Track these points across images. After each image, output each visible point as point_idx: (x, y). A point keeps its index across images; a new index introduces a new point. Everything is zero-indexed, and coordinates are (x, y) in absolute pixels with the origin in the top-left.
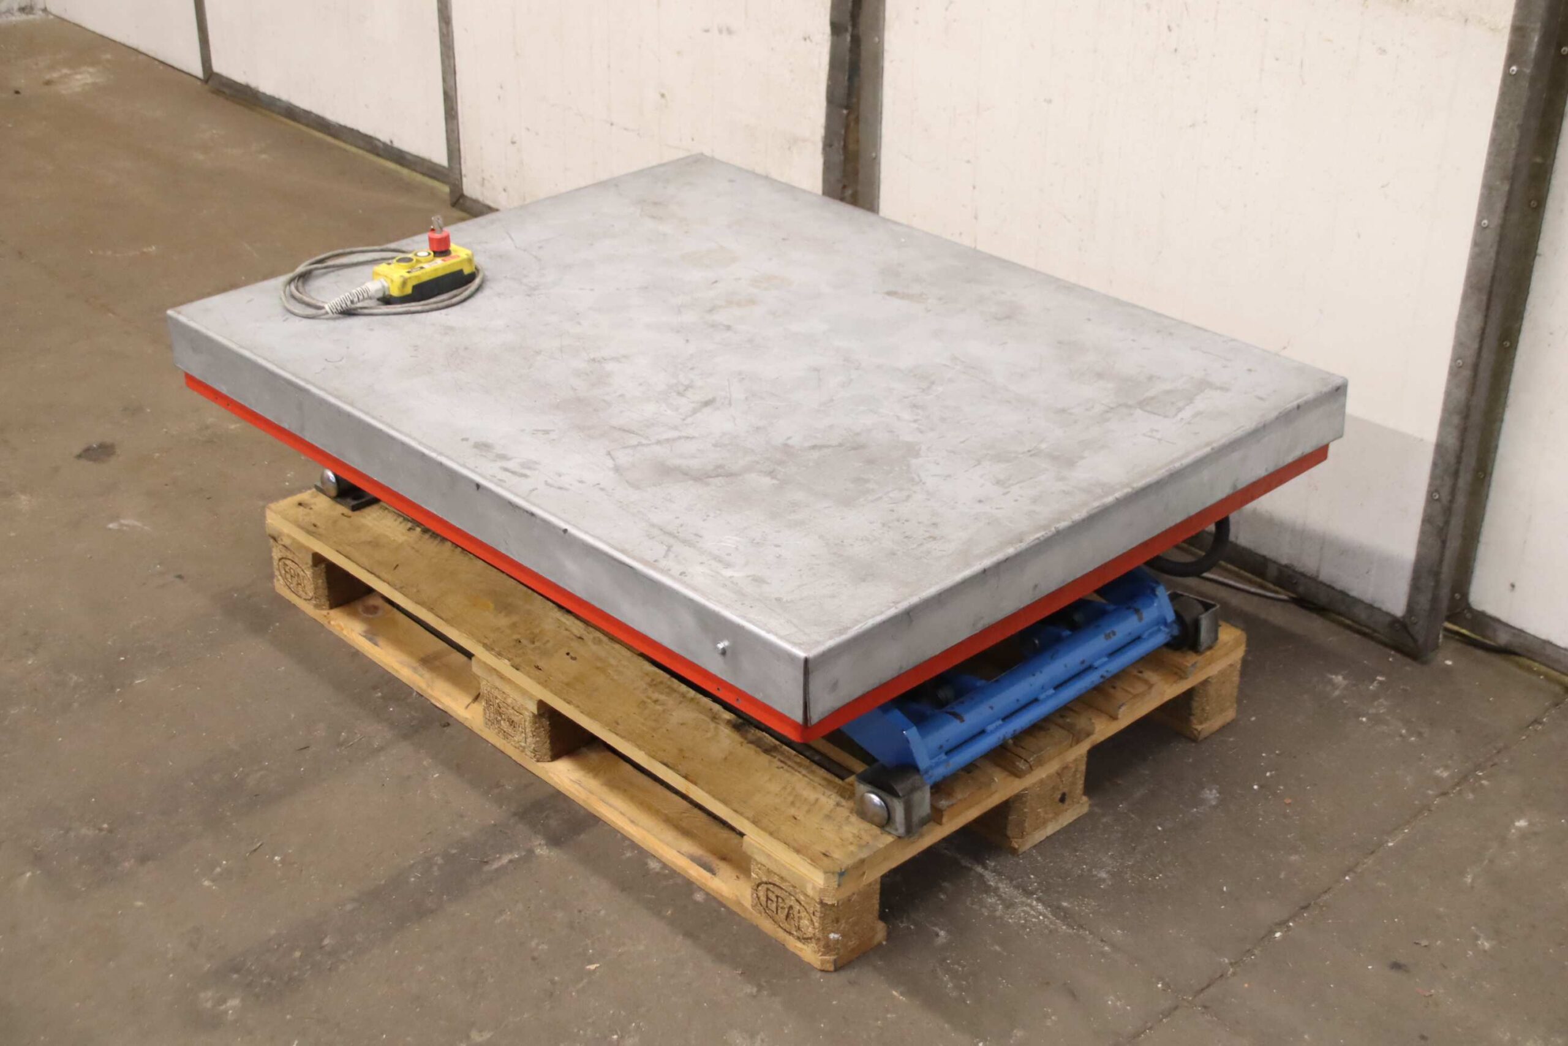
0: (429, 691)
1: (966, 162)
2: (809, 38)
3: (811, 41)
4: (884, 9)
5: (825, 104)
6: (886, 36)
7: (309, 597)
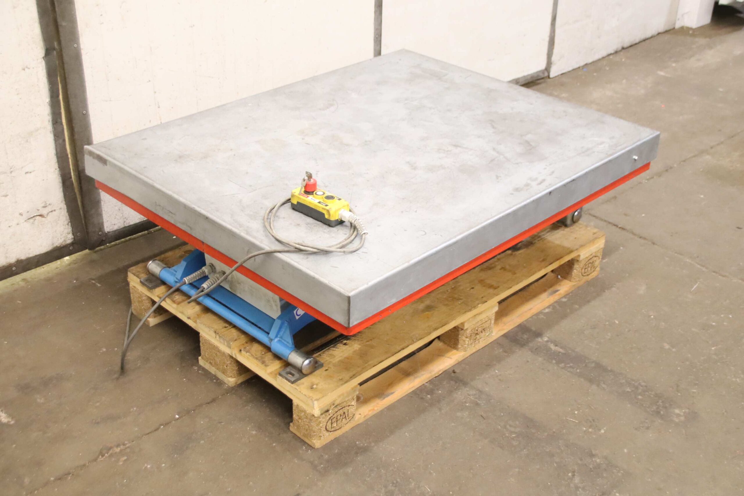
0: (433, 373)
1: (148, 82)
2: (27, 67)
3: (29, 68)
4: (77, 26)
5: (48, 100)
6: (81, 41)
7: (351, 417)
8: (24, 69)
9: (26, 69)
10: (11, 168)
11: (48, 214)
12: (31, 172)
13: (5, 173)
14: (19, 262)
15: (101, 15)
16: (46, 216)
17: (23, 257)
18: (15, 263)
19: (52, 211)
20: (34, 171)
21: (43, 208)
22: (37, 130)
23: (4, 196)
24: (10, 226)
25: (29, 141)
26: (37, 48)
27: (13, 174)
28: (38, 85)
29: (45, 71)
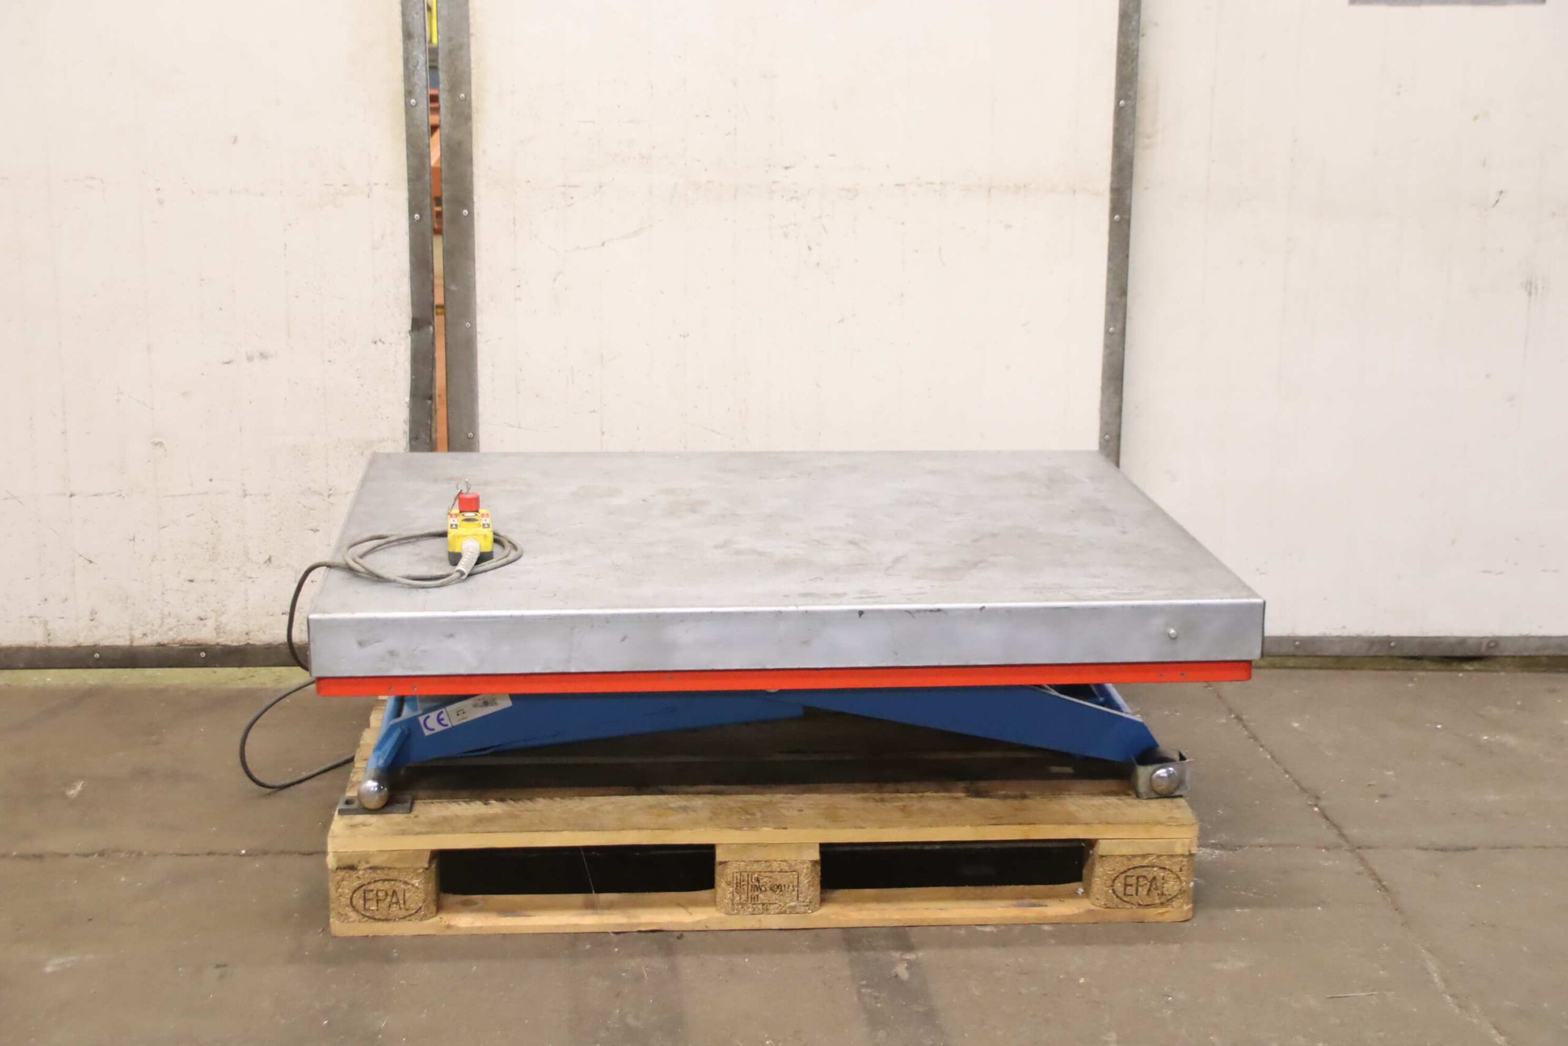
1: (591, 412)
2: (380, 340)
3: (383, 343)
4: (475, 296)
5: (407, 399)
6: (479, 319)
7: (414, 911)
8: (375, 343)
9: (379, 344)
10: (330, 490)
13: (321, 494)
15: (519, 286)
23: (312, 530)
24: (314, 580)
26: (401, 315)
27: (332, 499)
28: (394, 371)
29: (409, 353)
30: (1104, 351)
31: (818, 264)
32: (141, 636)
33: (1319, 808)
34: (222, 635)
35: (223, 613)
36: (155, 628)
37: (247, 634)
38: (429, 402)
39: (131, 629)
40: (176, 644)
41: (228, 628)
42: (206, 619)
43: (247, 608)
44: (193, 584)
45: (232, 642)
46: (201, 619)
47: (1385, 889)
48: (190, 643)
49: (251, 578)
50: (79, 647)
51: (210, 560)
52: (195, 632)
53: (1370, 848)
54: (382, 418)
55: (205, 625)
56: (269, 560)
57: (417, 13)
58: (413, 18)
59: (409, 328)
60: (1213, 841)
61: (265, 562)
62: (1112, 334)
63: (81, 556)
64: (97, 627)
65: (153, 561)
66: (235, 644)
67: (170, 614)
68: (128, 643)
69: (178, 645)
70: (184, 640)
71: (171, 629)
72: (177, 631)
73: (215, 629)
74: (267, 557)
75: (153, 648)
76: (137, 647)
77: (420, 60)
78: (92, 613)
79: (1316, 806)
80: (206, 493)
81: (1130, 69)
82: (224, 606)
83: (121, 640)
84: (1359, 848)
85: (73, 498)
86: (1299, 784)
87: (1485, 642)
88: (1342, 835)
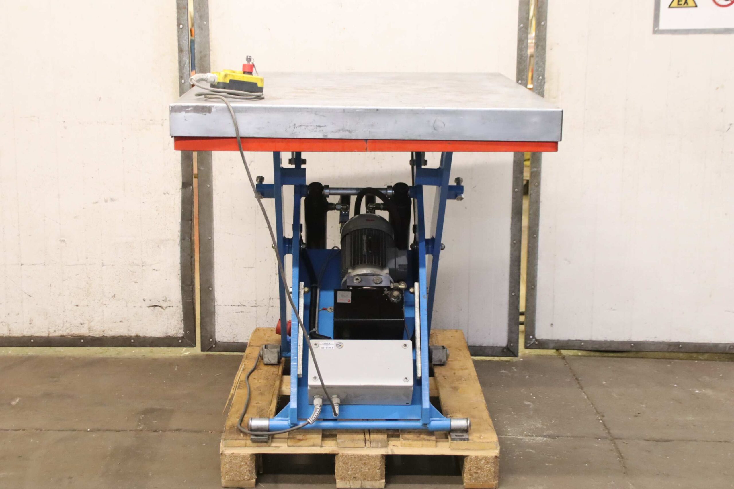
2: (167, 193)
3: (169, 194)
4: (212, 172)
5: (180, 221)
6: (214, 183)
8: (165, 194)
9: (167, 194)
10: (143, 263)
11: (166, 307)
12: (157, 270)
13: (139, 266)
14: (137, 337)
15: (232, 168)
16: (164, 309)
17: (141, 335)
18: (135, 337)
19: (170, 306)
20: (160, 270)
21: (163, 301)
22: (167, 241)
23: (134, 282)
24: (135, 306)
25: (159, 246)
26: (178, 180)
27: (144, 268)
28: (173, 207)
29: (181, 199)
30: (512, 200)
31: (374, 158)
32: (53, 332)
33: (603, 421)
34: (92, 331)
35: (92, 321)
36: (60, 328)
37: (103, 331)
38: (190, 222)
39: (49, 328)
40: (69, 335)
41: (95, 329)
42: (84, 324)
43: (103, 319)
44: (78, 307)
45: (96, 335)
46: (82, 324)
47: (622, 457)
48: (76, 335)
49: (105, 305)
50: (24, 336)
51: (86, 296)
52: (78, 330)
53: (620, 439)
54: (168, 230)
55: (83, 327)
56: (114, 296)
57: (185, 40)
58: (183, 42)
59: (181, 187)
60: (545, 434)
61: (112, 297)
62: (516, 192)
63: (26, 293)
64: (33, 327)
65: (59, 296)
66: (98, 336)
67: (67, 321)
68: (47, 335)
69: (70, 336)
70: (73, 334)
71: (67, 329)
72: (70, 329)
73: (88, 329)
74: (113, 295)
75: (59, 337)
76: (51, 337)
77: (186, 62)
78: (30, 321)
79: (601, 420)
80: (85, 264)
81: (523, 66)
82: (93, 318)
83: (43, 333)
84: (616, 439)
85: (22, 266)
86: (596, 410)
87: (729, 346)
88: (609, 433)
